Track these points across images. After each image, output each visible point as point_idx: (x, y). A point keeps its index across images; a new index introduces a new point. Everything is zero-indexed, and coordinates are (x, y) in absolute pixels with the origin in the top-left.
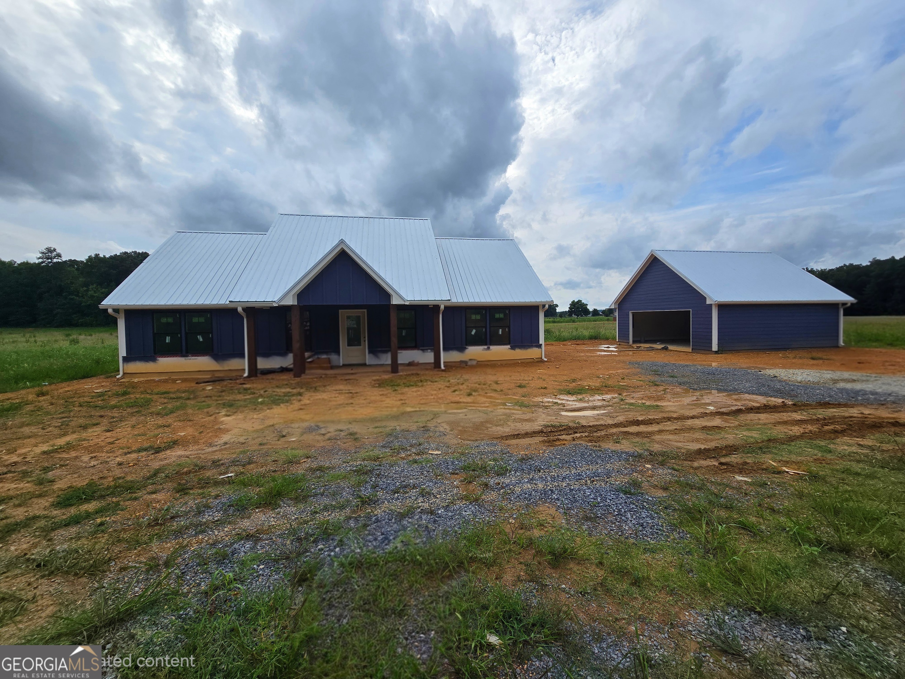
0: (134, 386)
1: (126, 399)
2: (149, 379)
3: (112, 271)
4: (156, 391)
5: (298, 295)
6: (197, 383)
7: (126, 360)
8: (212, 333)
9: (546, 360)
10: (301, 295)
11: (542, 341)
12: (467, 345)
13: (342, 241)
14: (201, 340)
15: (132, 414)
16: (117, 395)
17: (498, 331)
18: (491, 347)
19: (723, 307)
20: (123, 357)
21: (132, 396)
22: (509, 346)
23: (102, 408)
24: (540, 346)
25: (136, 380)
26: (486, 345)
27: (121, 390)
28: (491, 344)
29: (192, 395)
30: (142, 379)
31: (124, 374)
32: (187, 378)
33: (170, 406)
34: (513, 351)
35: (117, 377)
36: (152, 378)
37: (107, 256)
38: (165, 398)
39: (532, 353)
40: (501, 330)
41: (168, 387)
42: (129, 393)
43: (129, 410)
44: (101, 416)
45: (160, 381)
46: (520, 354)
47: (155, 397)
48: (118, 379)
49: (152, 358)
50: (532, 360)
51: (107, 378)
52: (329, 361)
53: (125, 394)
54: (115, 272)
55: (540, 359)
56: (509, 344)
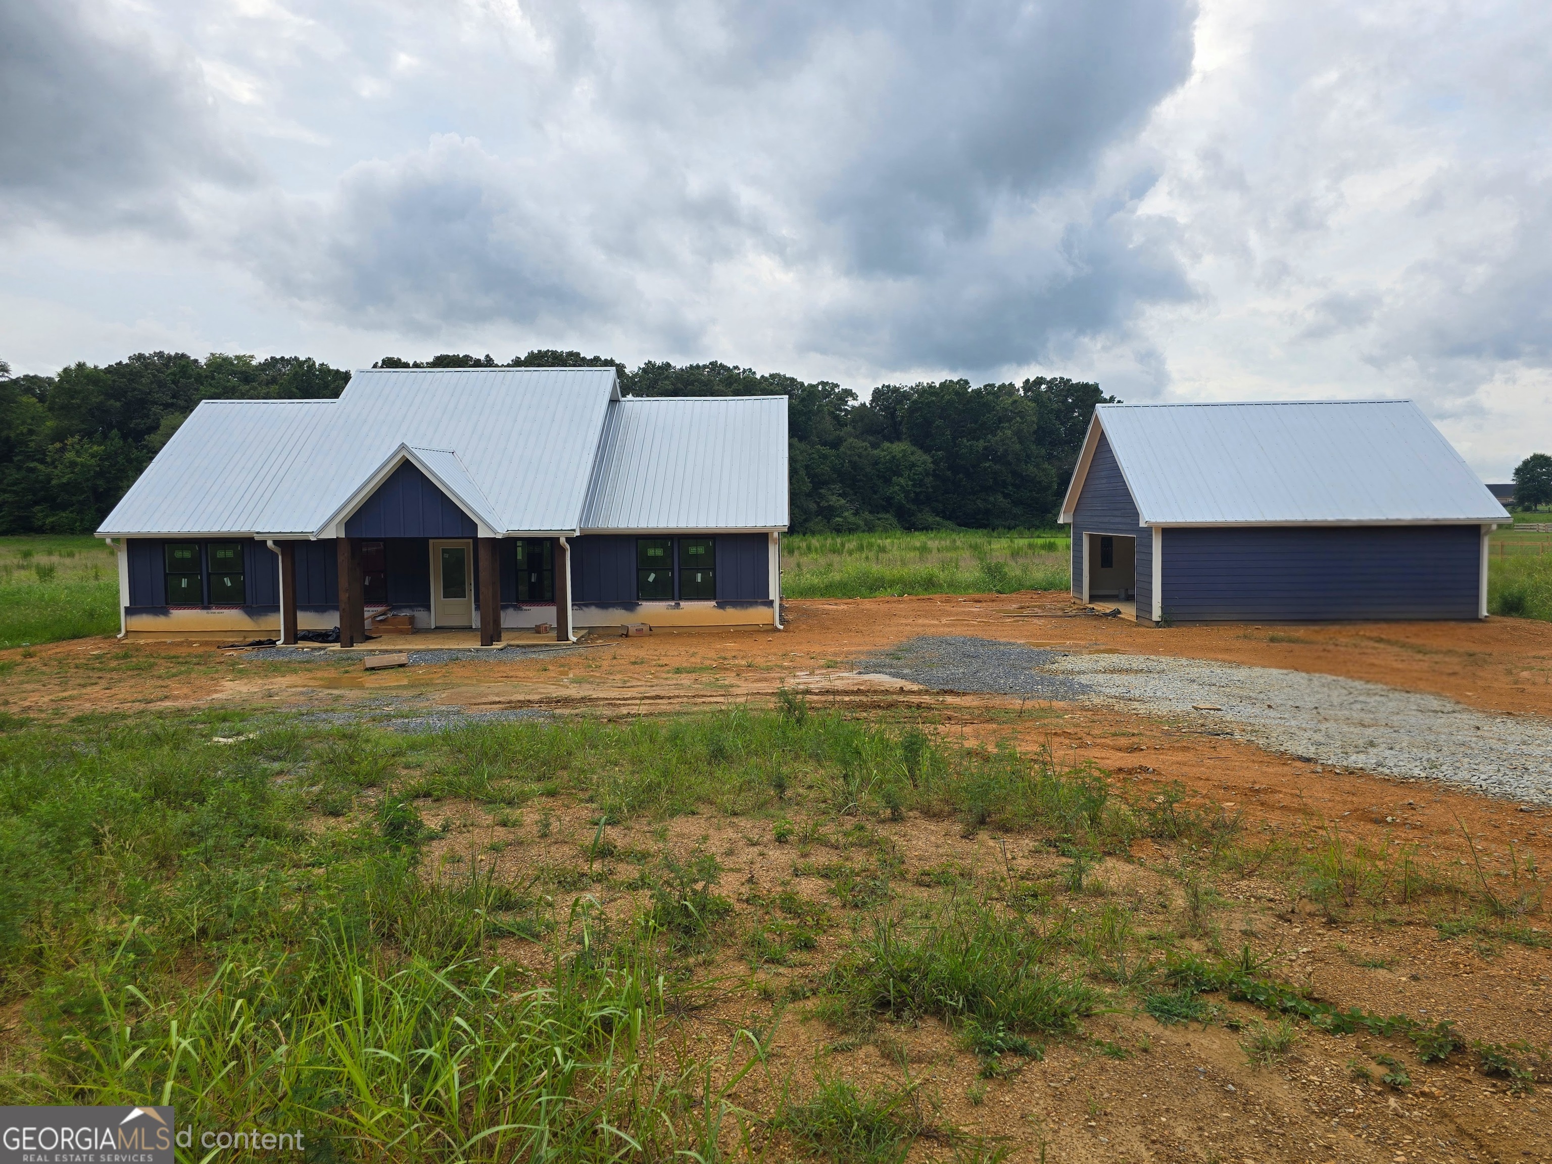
0: (138, 648)
1: (127, 663)
2: (159, 640)
3: (112, 402)
4: (163, 655)
5: (346, 524)
6: (218, 647)
7: (129, 611)
8: (243, 574)
9: (781, 627)
10: (350, 524)
11: (774, 593)
12: (638, 599)
13: (403, 446)
14: (229, 584)
15: (132, 677)
16: (117, 658)
17: (695, 578)
18: (682, 604)
19: (1172, 534)
20: (126, 608)
21: (134, 659)
22: (714, 603)
23: (101, 670)
24: (770, 604)
25: (142, 642)
26: (673, 599)
27: (121, 653)
28: (680, 599)
29: (203, 660)
30: (149, 641)
31: (127, 632)
32: (206, 641)
33: (174, 671)
34: (721, 611)
35: (119, 636)
36: (163, 640)
37: (102, 366)
38: (171, 662)
39: (757, 615)
40: (699, 575)
41: (183, 651)
42: (132, 656)
43: (129, 673)
44: (100, 678)
45: (172, 644)
46: (734, 616)
47: (162, 661)
48: (120, 640)
49: (161, 610)
50: (757, 628)
51: (105, 638)
52: (412, 620)
53: (126, 656)
54: (118, 404)
55: (770, 627)
56: (715, 599)
